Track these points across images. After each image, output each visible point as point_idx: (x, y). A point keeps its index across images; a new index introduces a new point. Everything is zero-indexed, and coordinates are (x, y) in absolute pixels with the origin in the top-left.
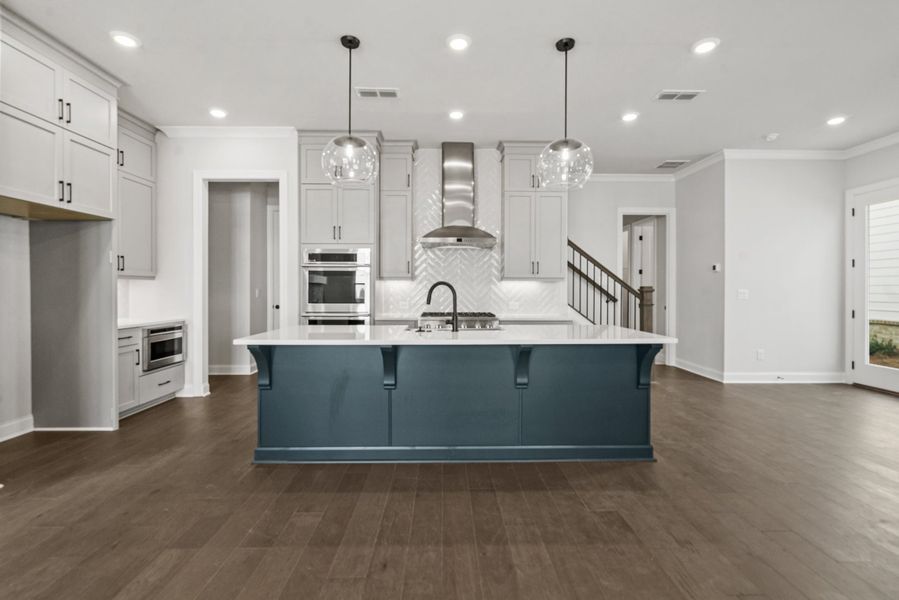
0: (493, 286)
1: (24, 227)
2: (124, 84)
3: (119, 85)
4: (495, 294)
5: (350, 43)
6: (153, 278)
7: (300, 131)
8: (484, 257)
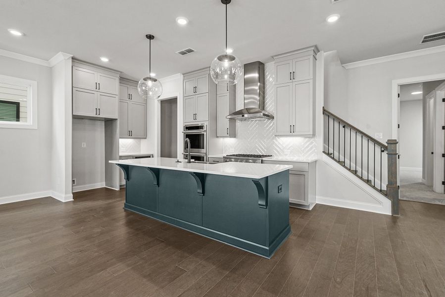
0: (275, 141)
1: (103, 123)
2: (121, 72)
3: (119, 73)
4: (276, 145)
5: (150, 37)
6: (146, 138)
7: (183, 74)
8: (270, 123)
